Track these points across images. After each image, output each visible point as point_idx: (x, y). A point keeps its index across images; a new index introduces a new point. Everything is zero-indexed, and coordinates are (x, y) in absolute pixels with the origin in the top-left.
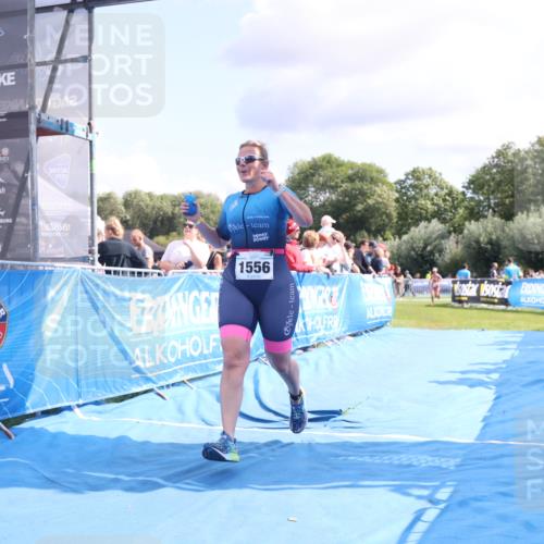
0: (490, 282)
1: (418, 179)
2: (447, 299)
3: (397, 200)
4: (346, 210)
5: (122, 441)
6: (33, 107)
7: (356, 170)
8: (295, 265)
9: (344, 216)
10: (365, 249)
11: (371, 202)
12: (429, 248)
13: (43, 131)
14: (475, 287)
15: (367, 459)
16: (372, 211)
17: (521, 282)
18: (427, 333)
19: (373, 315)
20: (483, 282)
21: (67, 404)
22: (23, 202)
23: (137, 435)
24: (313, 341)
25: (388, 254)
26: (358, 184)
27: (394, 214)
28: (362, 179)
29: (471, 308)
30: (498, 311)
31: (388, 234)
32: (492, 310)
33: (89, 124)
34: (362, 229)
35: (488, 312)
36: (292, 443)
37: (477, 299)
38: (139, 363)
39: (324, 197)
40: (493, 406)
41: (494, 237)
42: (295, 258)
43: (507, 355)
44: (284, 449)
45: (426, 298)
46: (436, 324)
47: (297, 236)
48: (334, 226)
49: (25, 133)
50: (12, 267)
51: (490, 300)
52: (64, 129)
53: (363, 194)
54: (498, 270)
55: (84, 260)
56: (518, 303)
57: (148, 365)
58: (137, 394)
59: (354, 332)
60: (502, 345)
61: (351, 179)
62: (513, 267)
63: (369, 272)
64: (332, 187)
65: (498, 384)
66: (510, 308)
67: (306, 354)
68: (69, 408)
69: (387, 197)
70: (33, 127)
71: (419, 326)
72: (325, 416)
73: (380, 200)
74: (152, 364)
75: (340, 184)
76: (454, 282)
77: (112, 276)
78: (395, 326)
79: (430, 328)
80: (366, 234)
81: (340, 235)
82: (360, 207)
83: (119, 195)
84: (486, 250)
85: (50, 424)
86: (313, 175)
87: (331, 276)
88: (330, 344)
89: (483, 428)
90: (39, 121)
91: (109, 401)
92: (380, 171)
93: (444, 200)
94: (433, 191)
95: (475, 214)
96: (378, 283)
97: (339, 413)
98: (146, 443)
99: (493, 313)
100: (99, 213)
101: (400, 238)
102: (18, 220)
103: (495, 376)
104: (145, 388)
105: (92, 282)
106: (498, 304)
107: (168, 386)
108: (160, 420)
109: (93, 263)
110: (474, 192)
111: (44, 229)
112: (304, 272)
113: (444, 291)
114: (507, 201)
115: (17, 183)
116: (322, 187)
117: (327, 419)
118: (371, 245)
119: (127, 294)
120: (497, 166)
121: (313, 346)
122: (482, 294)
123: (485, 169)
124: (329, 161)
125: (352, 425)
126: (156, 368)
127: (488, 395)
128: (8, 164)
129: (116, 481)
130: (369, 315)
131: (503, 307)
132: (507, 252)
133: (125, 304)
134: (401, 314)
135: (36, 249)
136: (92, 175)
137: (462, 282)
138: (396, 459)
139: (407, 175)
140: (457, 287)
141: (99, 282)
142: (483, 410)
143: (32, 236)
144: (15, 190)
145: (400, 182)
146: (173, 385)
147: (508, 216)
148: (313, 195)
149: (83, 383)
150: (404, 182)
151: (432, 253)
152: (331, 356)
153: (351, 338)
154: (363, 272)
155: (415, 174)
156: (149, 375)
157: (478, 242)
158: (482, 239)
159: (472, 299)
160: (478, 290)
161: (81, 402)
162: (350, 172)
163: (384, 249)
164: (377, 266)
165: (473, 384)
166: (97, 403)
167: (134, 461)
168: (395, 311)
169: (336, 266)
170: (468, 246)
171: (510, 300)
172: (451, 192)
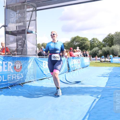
0: (107, 58)
2: (99, 61)
3: (90, 44)
4: (81, 46)
5: (42, 87)
6: (26, 29)
8: (72, 56)
10: (84, 53)
11: (85, 44)
12: (96, 52)
13: (28, 33)
14: (104, 59)
15: (85, 90)
16: (86, 46)
17: (113, 58)
18: (95, 67)
19: (86, 64)
21: (32, 80)
22: (25, 45)
23: (44, 86)
24: (75, 69)
25: (89, 54)
26: (83, 41)
27: (90, 47)
28: (84, 40)
29: (104, 63)
31: (89, 50)
33: (36, 31)
36: (72, 87)
37: (105, 61)
38: (45, 73)
39: (77, 43)
40: (108, 80)
41: (108, 50)
43: (110, 71)
44: (71, 88)
45: (95, 61)
46: (97, 66)
47: (72, 50)
48: (79, 49)
49: (25, 33)
50: (23, 56)
51: (107, 61)
52: (31, 32)
54: (108, 56)
55: (35, 55)
56: (112, 62)
57: (46, 73)
58: (44, 79)
59: (83, 67)
60: (110, 69)
61: (82, 40)
62: (111, 55)
63: (85, 57)
65: (109, 77)
66: (111, 63)
67: (74, 71)
68: (33, 81)
69: (88, 43)
70: (26, 32)
71: (94, 66)
72: (78, 82)
74: (47, 73)
75: (80, 41)
76: (101, 58)
77: (40, 58)
78: (90, 66)
80: (84, 50)
81: (80, 50)
82: (83, 45)
83: (41, 44)
84: (106, 52)
85: (29, 84)
86: (75, 39)
88: (78, 69)
89: (106, 84)
90: (27, 31)
91: (40, 80)
92: (87, 39)
93: (99, 44)
94: (97, 42)
95: (104, 46)
96: (87, 59)
97: (80, 82)
98: (46, 87)
99: (108, 64)
100: (38, 47)
101: (91, 51)
102: (24, 48)
103: (108, 75)
104: (46, 77)
105: (36, 59)
106: (109, 62)
107: (50, 77)
108: (48, 83)
109: (37, 56)
110: (104, 42)
111: (28, 50)
112: (74, 57)
113: (99, 60)
114: (110, 44)
115: (23, 42)
116: (77, 42)
117: (78, 83)
118: (86, 52)
119: (42, 61)
120: (108, 37)
121: (75, 70)
122: (106, 60)
123: (106, 38)
124: (78, 37)
125: (82, 84)
126: (48, 74)
127: (107, 78)
128: (22, 39)
129: (41, 94)
130: (85, 64)
131: (110, 63)
132: (110, 53)
133: (42, 63)
134: (91, 64)
135: (27, 53)
136: (36, 40)
138: (90, 90)
139: (92, 39)
140: (101, 59)
141: (38, 59)
142: (106, 81)
143: (26, 51)
144: (23, 43)
145: (90, 41)
146: (51, 77)
147: (110, 46)
148: (75, 43)
149: (35, 77)
150: (91, 40)
151: (96, 53)
152: (79, 72)
154: (84, 57)
155: (93, 39)
156: (47, 75)
157: (105, 51)
159: (104, 61)
160: (105, 60)
161: (35, 80)
162: (82, 39)
163: (88, 53)
164: (87, 56)
165: (104, 77)
166: (37, 80)
167: (44, 90)
168: (90, 64)
169: (79, 56)
170: (103, 52)
171: (111, 61)
172: (100, 42)
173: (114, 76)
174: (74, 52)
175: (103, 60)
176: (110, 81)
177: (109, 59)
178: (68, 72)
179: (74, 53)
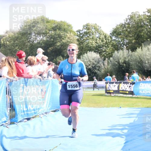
0: (124, 83)
1: (89, 29)
2: (103, 91)
3: (78, 40)
4: (50, 45)
7: (56, 24)
8: (23, 75)
9: (50, 49)
11: (64, 41)
14: (117, 85)
17: (139, 83)
18: (92, 109)
20: (121, 83)
28: (60, 29)
29: (115, 96)
30: (128, 97)
32: (125, 97)
34: (60, 55)
35: (123, 98)
37: (118, 92)
39: (39, 38)
40: (124, 146)
41: (127, 60)
42: (23, 71)
43: (131, 120)
46: (97, 105)
47: (24, 59)
51: (124, 92)
53: (60, 37)
54: (128, 77)
56: (138, 94)
59: (55, 110)
60: (130, 115)
61: (54, 29)
62: (135, 75)
64: (44, 33)
65: (127, 135)
66: (134, 96)
67: (29, 122)
73: (69, 40)
75: (48, 32)
76: (107, 83)
79: (94, 107)
80: (61, 58)
82: (58, 44)
84: (123, 66)
87: (42, 80)
88: (42, 116)
93: (102, 41)
95: (117, 48)
99: (126, 99)
103: (125, 131)
106: (129, 94)
110: (116, 37)
112: (28, 78)
114: (133, 41)
116: (39, 34)
122: (120, 89)
123: (122, 26)
131: (131, 96)
132: (133, 67)
137: (110, 83)
140: (108, 85)
148: (34, 37)
152: (42, 122)
153: (53, 113)
155: (87, 27)
157: (119, 63)
158: (120, 61)
159: (115, 92)
160: (118, 87)
162: (54, 26)
165: (114, 136)
169: (45, 75)
170: (114, 65)
171: (134, 92)
172: (105, 37)
173: (141, 133)
174: (31, 64)
175: (113, 87)
176: (129, 150)
177: (129, 85)
178: (12, 123)
179: (30, 67)
